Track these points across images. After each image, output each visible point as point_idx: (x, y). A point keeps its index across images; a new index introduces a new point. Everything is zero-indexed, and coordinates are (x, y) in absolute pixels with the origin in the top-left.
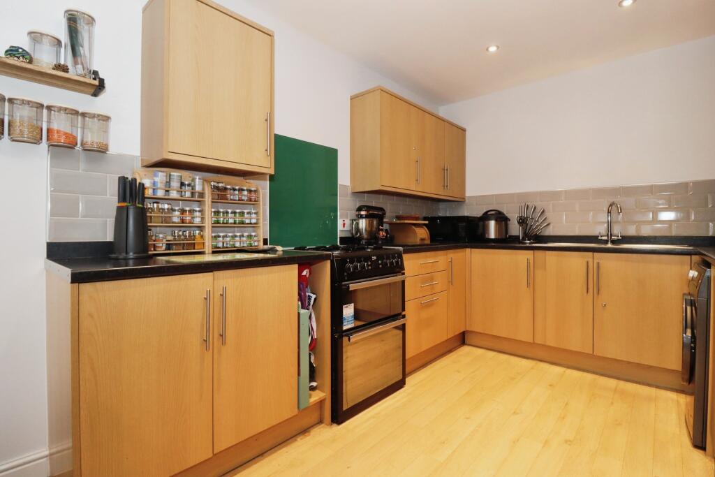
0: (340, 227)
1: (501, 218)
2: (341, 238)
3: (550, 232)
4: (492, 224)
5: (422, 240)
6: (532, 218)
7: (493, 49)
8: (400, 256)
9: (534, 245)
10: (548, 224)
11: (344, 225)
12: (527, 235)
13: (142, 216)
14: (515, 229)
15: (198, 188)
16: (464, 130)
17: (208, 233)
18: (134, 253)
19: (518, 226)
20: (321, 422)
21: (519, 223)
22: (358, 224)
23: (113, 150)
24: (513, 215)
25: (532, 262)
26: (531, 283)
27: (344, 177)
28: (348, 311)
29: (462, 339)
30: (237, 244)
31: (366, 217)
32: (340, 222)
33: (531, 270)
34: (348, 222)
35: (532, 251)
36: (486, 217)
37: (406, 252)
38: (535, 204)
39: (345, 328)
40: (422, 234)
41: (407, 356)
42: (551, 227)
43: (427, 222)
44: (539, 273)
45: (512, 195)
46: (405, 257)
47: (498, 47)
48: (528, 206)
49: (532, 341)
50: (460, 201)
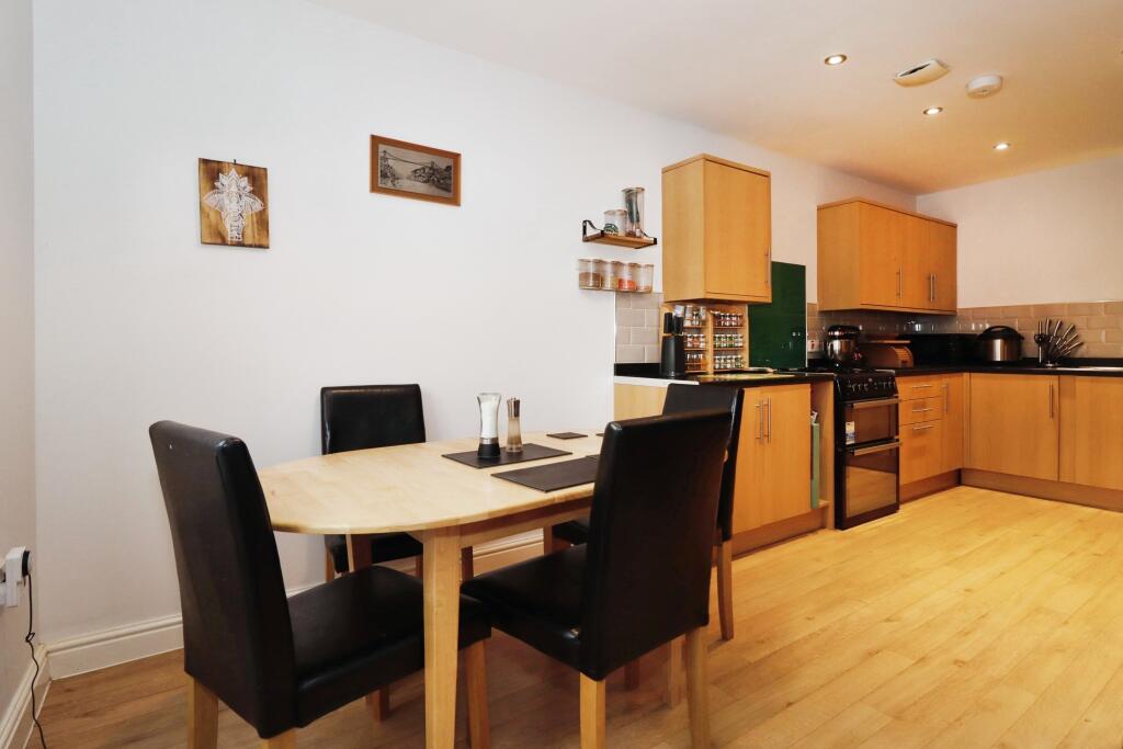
0: (808, 348)
1: (1011, 337)
2: (809, 360)
3: (1082, 352)
4: (998, 343)
5: (904, 362)
6: (1057, 337)
7: (1002, 147)
8: (893, 380)
9: (1059, 369)
10: (1082, 344)
11: (813, 345)
12: (1048, 357)
13: (680, 342)
14: (1032, 349)
15: (703, 317)
16: (954, 227)
17: (710, 356)
18: (676, 372)
19: (1036, 345)
20: (823, 527)
21: (1037, 342)
22: (832, 346)
23: (654, 290)
24: (1030, 334)
25: (1056, 389)
26: (1055, 413)
27: (812, 296)
28: (850, 428)
29: (957, 478)
30: (729, 366)
31: (839, 338)
32: (808, 344)
33: (1055, 399)
34: (816, 343)
35: (1056, 377)
36: (990, 335)
37: (898, 375)
38: (1063, 319)
39: (848, 443)
40: (903, 354)
41: (901, 483)
42: (1084, 347)
43: (908, 342)
44: (1066, 403)
45: (1026, 308)
46: (897, 379)
47: (1009, 144)
48: (1050, 322)
49: (1056, 479)
50: (950, 315)
